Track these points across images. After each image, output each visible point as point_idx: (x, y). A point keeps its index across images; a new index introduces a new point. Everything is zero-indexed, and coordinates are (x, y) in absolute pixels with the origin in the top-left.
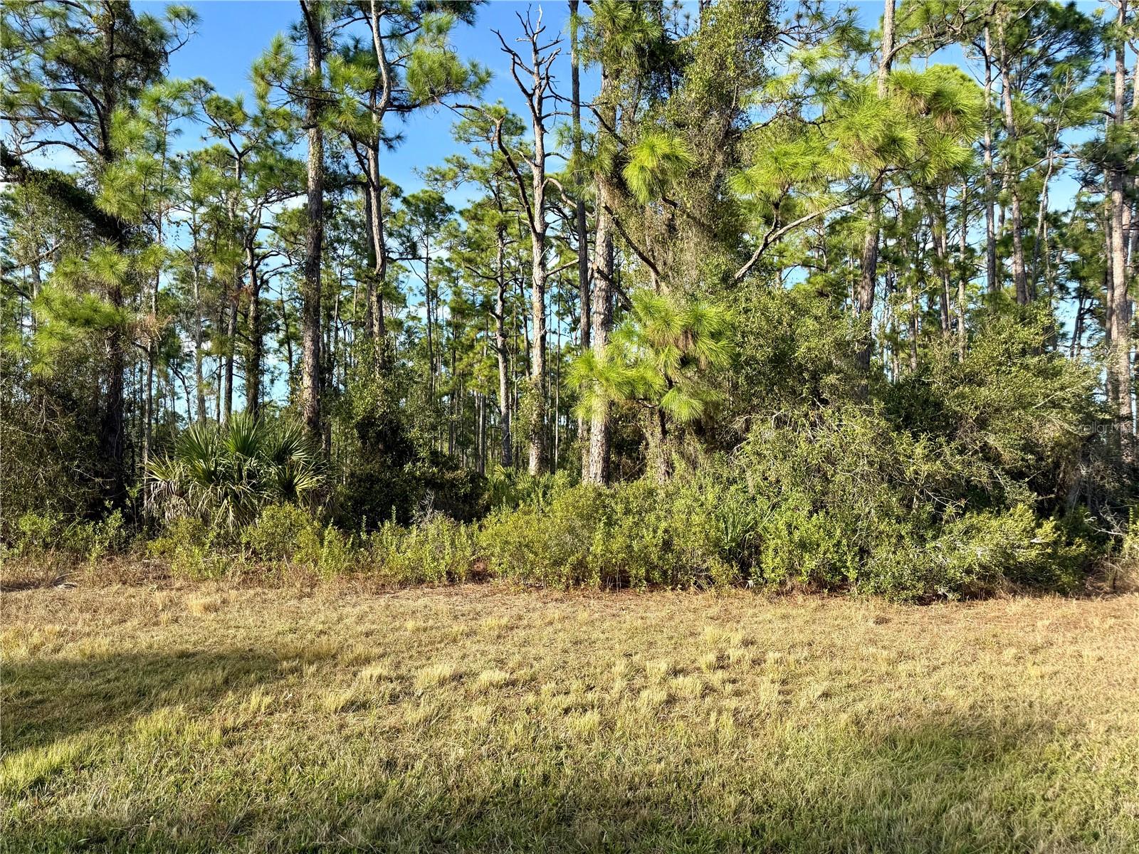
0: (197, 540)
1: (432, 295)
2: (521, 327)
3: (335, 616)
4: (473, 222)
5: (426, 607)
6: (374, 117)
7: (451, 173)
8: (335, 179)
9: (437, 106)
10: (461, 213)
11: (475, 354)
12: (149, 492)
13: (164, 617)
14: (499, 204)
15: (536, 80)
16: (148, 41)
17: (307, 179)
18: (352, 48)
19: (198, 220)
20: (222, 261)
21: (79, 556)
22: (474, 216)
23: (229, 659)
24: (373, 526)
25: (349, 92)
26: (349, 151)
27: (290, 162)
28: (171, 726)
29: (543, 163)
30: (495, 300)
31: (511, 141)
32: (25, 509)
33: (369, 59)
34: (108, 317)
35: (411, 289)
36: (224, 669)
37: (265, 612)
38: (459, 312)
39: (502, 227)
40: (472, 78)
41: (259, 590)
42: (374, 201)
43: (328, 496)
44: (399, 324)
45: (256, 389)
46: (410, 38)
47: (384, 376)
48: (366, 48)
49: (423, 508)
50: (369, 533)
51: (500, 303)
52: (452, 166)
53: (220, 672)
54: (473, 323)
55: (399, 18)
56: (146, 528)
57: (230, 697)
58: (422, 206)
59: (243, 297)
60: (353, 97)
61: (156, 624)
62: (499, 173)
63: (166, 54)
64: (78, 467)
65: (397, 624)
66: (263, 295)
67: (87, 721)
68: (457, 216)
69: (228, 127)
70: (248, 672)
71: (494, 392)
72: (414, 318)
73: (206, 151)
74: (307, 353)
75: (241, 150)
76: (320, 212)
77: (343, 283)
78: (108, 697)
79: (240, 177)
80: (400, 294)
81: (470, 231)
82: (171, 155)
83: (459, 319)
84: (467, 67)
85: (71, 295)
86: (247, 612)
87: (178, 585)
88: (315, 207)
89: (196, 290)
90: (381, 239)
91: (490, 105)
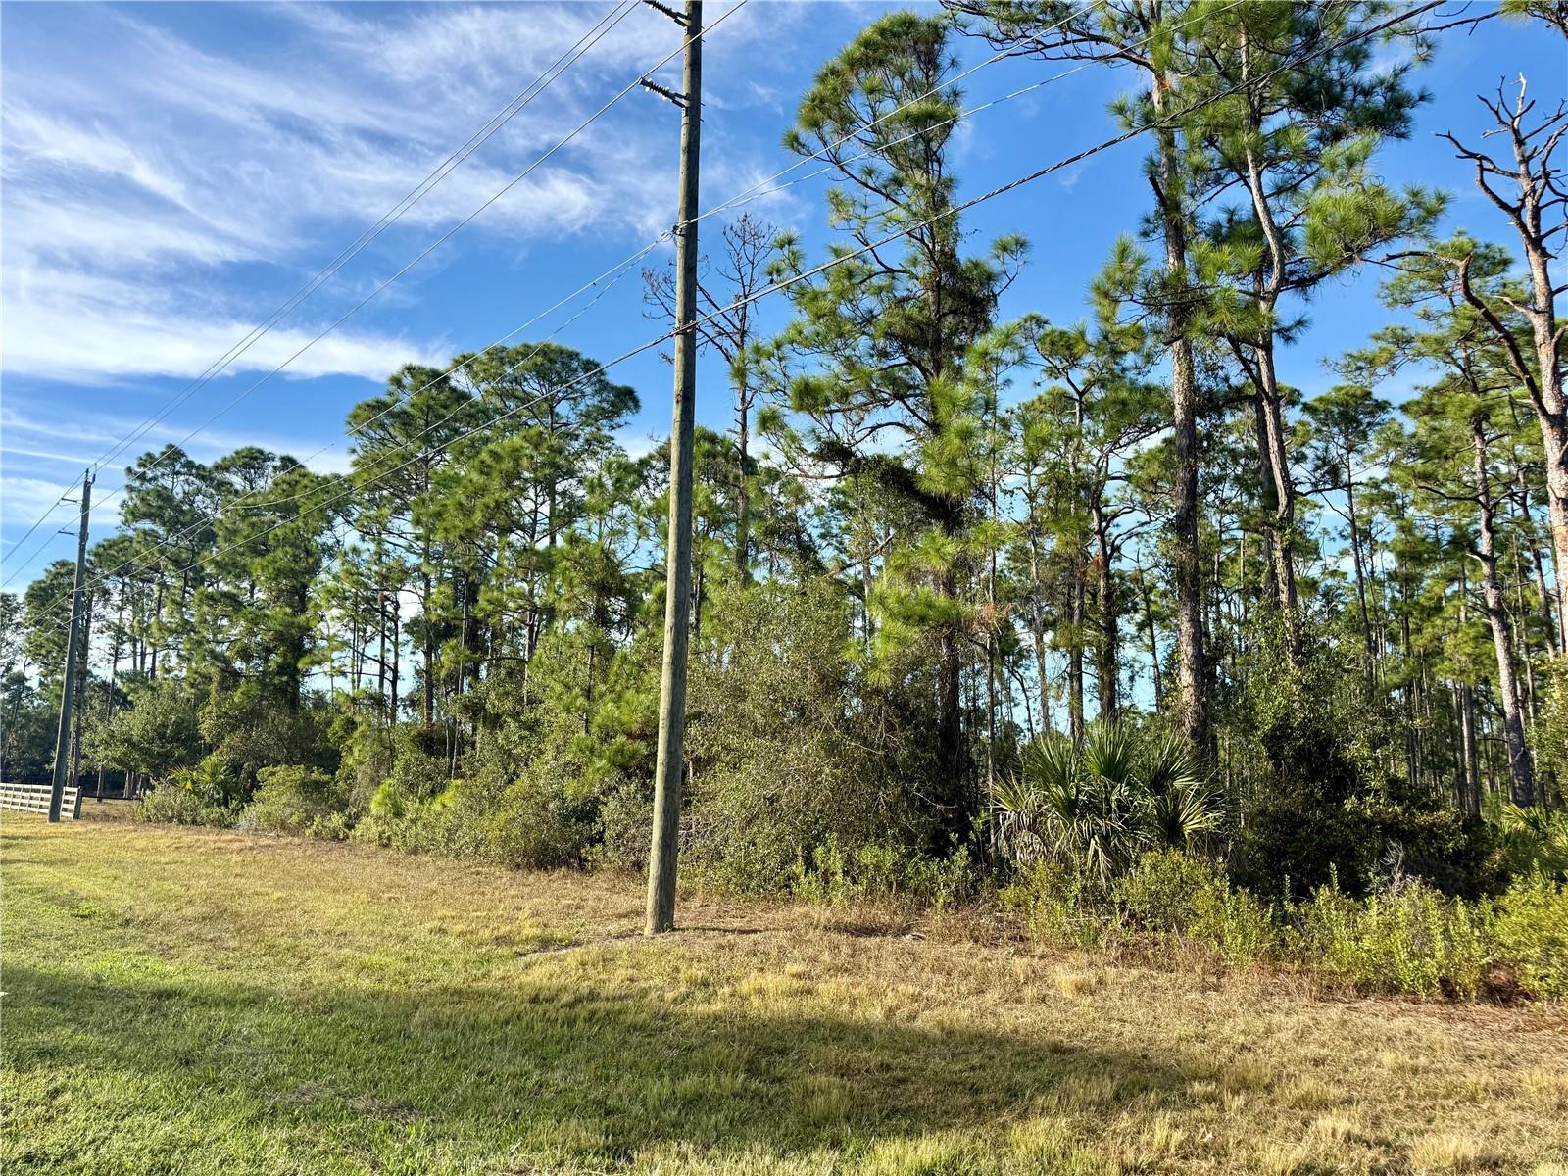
0: (1058, 891)
1: (1361, 536)
2: (1529, 570)
3: (1260, 1026)
4: (1426, 418)
5: (1409, 1033)
6: (1263, 305)
7: (1385, 355)
8: (1210, 400)
9: (1359, 265)
10: (1404, 408)
11: (1445, 620)
12: (997, 824)
13: (1029, 992)
14: (1470, 381)
15: (1525, 185)
16: (975, 288)
17: (1173, 407)
18: (1225, 224)
19: (1033, 484)
20: (1063, 530)
21: (924, 900)
22: (1428, 407)
23: (1116, 1065)
24: (1301, 894)
25: (1225, 281)
26: (1227, 359)
27: (1148, 389)
28: (1055, 1144)
29: (1550, 305)
30: (1478, 532)
31: (1487, 286)
32: (867, 836)
33: (1251, 230)
34: (945, 612)
35: (1325, 532)
36: (1112, 1078)
37: (1157, 1004)
38: (1412, 558)
39: (1480, 419)
40: (1414, 212)
41: (1144, 970)
42: (1270, 419)
43: (1231, 843)
44: (1313, 585)
45: (1113, 690)
46: (1308, 185)
47: (1300, 664)
48: (1244, 218)
49: (1387, 870)
50: (1296, 902)
51: (1486, 535)
52: (1383, 344)
53: (1108, 1081)
54: (1438, 571)
55: (1289, 166)
56: (995, 871)
57: (1125, 1121)
58: (1336, 410)
59: (1091, 571)
60: (1230, 286)
61: (1019, 1001)
62: (1468, 337)
63: (995, 296)
64: (919, 790)
65: (1364, 1053)
66: (1114, 566)
67: (954, 1117)
68: (1397, 415)
69: (1066, 363)
70: (1145, 1088)
71: (1486, 682)
72: (1334, 574)
73: (1040, 399)
74: (1185, 639)
75: (1081, 388)
76: (1191, 447)
77: (1224, 537)
78: (974, 1090)
79: (1081, 421)
80: (1309, 541)
81: (1422, 432)
82: (1001, 412)
83: (1410, 568)
84: (1404, 198)
85: (904, 590)
86: (1134, 1001)
87: (1038, 951)
88: (1185, 442)
89: (1034, 570)
90: (1284, 470)
91: (1444, 242)
